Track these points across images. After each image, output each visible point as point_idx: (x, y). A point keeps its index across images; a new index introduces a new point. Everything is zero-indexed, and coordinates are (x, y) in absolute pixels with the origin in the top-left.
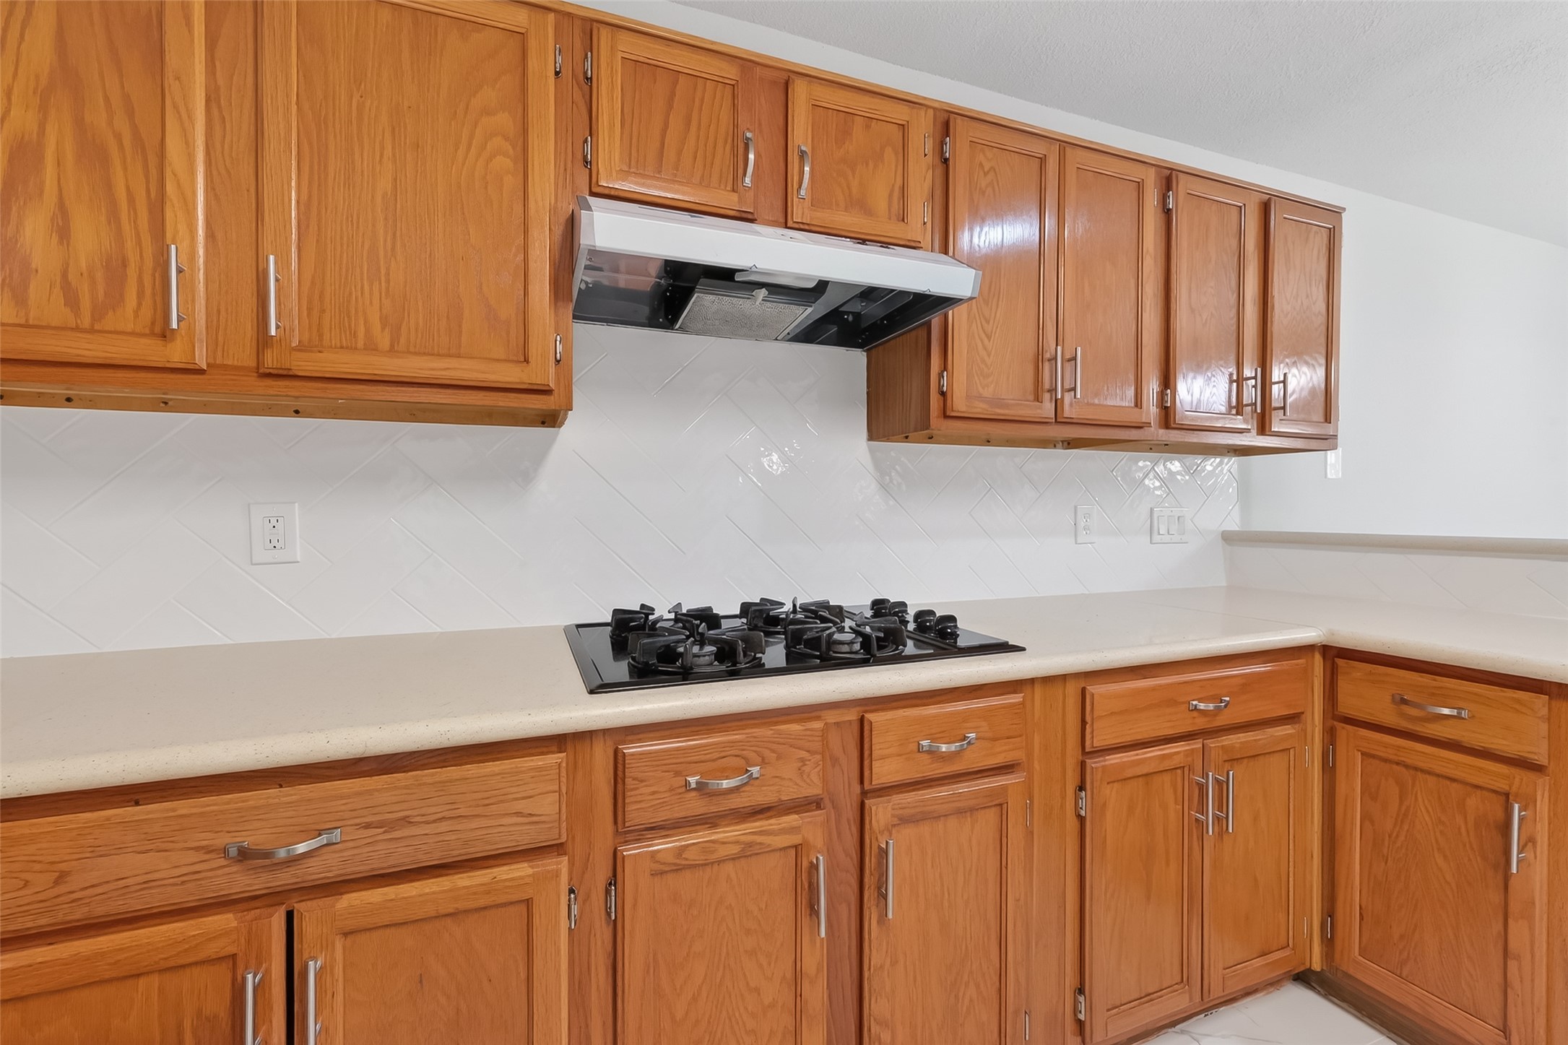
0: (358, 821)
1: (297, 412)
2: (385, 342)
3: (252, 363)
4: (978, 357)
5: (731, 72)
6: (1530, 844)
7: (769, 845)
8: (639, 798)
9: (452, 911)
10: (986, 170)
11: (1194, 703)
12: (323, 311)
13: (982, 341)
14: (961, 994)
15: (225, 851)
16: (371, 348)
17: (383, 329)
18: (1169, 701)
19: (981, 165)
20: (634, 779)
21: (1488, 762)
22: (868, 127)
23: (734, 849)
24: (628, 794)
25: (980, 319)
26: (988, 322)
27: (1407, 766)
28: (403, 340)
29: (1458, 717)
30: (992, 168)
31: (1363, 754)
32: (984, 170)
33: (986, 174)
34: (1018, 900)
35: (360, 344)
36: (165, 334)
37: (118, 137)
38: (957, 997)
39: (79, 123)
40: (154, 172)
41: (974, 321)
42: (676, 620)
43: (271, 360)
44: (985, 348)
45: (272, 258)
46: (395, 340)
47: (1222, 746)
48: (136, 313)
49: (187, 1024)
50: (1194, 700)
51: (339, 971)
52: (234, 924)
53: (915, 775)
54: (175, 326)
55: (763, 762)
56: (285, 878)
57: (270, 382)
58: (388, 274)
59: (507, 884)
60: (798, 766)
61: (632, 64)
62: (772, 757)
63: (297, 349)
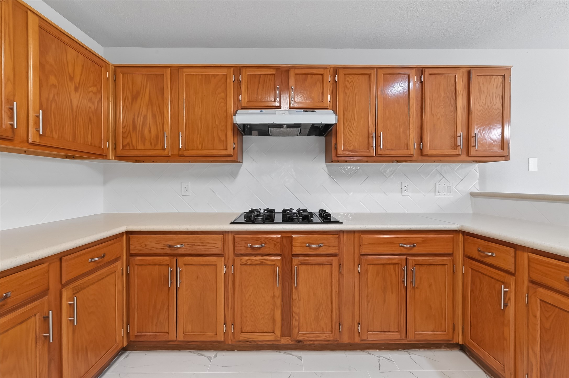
0: (186, 243)
1: (190, 162)
2: (200, 147)
3: (177, 154)
4: (347, 138)
5: (273, 71)
6: (509, 300)
7: (267, 263)
8: (238, 247)
9: (202, 264)
10: (350, 82)
11: (401, 244)
12: (189, 142)
13: (349, 133)
14: (320, 313)
15: (167, 245)
16: (198, 149)
17: (200, 144)
18: (391, 242)
19: (348, 81)
20: (237, 243)
21: (500, 272)
22: (312, 77)
23: (258, 263)
24: (236, 246)
25: (348, 126)
26: (350, 127)
27: (482, 273)
28: (203, 147)
29: (492, 256)
30: (352, 81)
31: (471, 269)
32: (349, 82)
33: (349, 83)
34: (337, 292)
35: (196, 149)
36: (164, 149)
37: (157, 112)
38: (318, 314)
39: (152, 111)
40: (162, 116)
41: (346, 128)
43: (181, 153)
44: (350, 135)
45: (180, 133)
46: (202, 147)
47: (414, 259)
48: (160, 146)
49: (162, 275)
50: (401, 243)
51: (184, 271)
52: (168, 259)
53: (306, 252)
54: (165, 148)
55: (265, 243)
56: (176, 252)
57: (181, 157)
58: (201, 133)
59: (212, 261)
60: (274, 245)
61: (250, 75)
62: (268, 242)
63: (185, 150)
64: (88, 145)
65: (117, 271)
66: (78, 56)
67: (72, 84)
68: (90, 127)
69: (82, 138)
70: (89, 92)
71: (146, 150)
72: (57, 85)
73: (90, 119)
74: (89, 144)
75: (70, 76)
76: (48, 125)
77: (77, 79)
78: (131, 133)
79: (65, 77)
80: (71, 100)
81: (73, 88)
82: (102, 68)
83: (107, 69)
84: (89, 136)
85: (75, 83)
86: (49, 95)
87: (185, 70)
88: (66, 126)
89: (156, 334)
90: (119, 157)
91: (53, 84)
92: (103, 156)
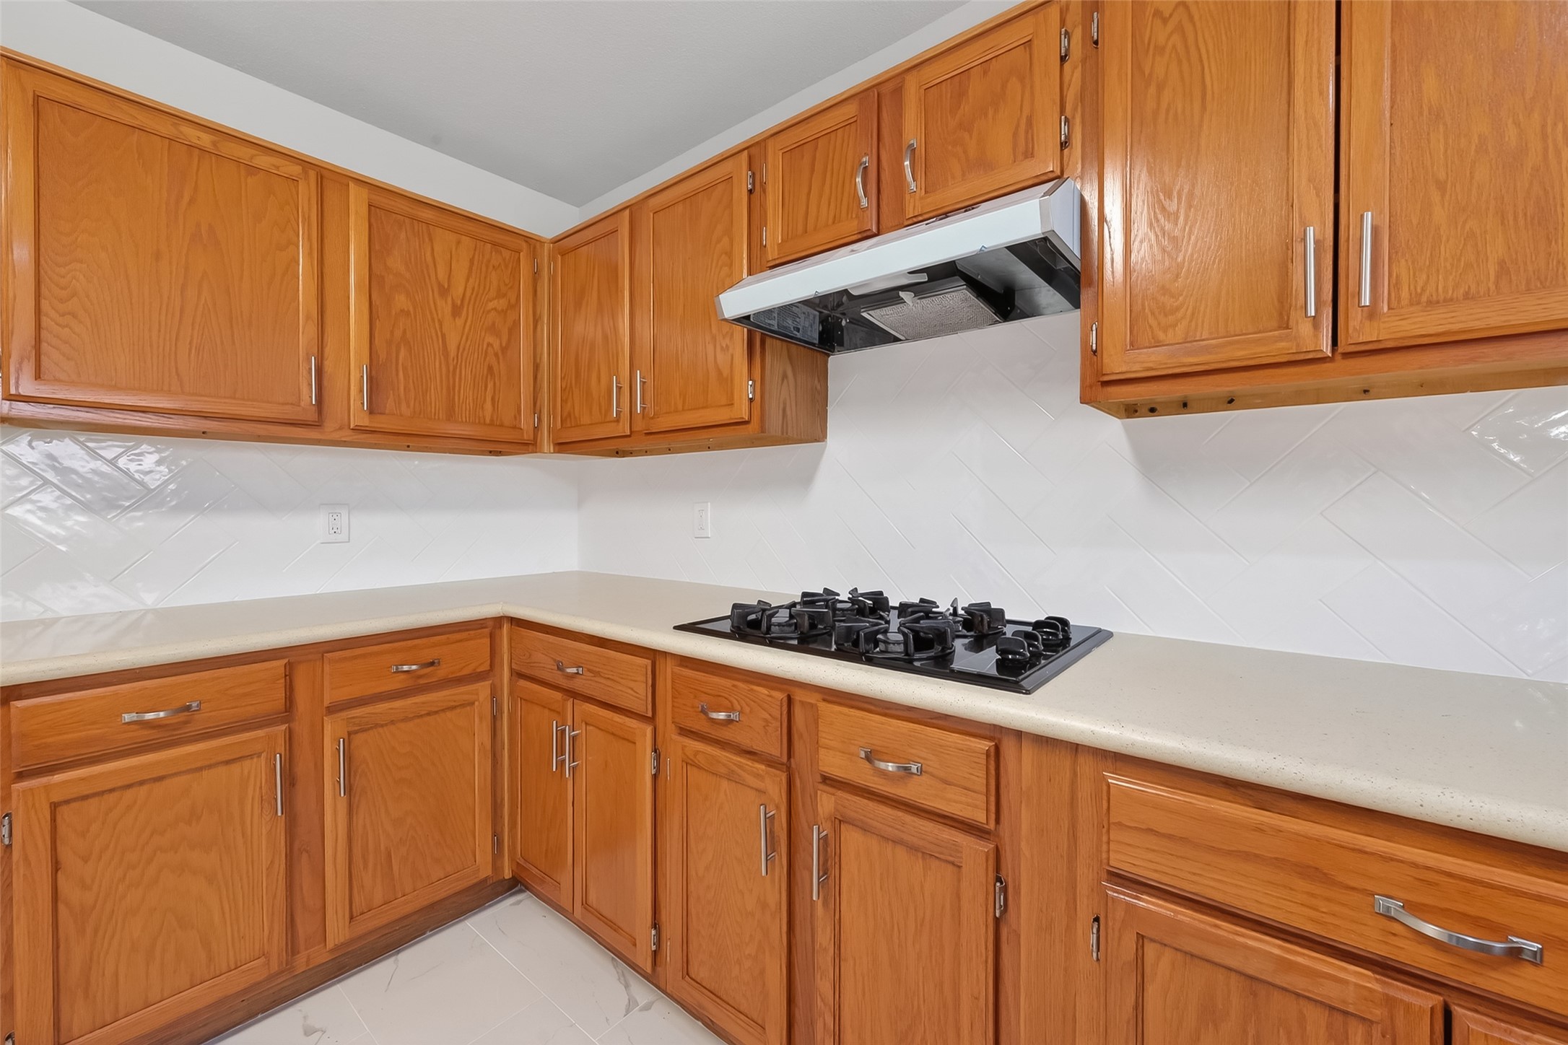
0: (586, 666)
2: (680, 405)
3: (642, 429)
5: (850, 112)
9: (612, 732)
12: (661, 394)
16: (677, 411)
17: (680, 397)
23: (723, 770)
28: (686, 403)
35: (673, 410)
39: (602, 325)
42: (852, 600)
46: (683, 403)
52: (560, 699)
54: (615, 415)
56: (571, 685)
57: (648, 437)
58: (682, 366)
60: (764, 724)
61: (789, 152)
62: (747, 710)
63: (652, 418)
64: (485, 424)
65: (477, 703)
66: (459, 242)
67: (446, 302)
68: (490, 385)
69: (470, 411)
70: (489, 311)
71: (594, 424)
72: (411, 309)
73: (490, 368)
74: (488, 421)
75: (440, 286)
76: (391, 392)
77: (458, 290)
78: (574, 389)
79: (431, 293)
80: (443, 336)
81: (448, 309)
82: (521, 254)
83: (534, 254)
84: (488, 405)
85: (452, 298)
86: (392, 332)
87: (654, 202)
88: (432, 390)
89: (544, 878)
90: (563, 447)
91: (402, 311)
92: (527, 446)
